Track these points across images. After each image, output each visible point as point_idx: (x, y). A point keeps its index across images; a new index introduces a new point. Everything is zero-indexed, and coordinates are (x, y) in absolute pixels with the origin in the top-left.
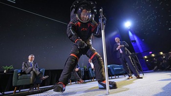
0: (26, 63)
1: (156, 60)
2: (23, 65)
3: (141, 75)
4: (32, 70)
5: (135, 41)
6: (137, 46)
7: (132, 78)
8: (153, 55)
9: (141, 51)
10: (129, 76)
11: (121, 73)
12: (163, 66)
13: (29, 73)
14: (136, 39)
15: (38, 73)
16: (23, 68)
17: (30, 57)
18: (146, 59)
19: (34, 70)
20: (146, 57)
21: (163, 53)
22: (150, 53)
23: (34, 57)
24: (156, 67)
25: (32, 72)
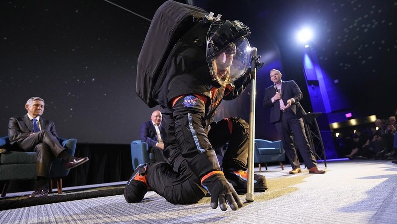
0: (20, 119)
1: (359, 134)
2: (11, 124)
3: (320, 167)
4: (40, 140)
5: (316, 83)
6: (319, 96)
7: (299, 172)
8: (353, 122)
9: (328, 109)
10: (294, 168)
11: (274, 159)
12: (371, 149)
13: (32, 149)
14: (319, 76)
15: (58, 149)
16: (11, 133)
17: (31, 104)
18: (336, 130)
19: (46, 139)
20: (335, 125)
21: (377, 118)
22: (349, 115)
23: (42, 103)
24: (355, 151)
25: (39, 146)
